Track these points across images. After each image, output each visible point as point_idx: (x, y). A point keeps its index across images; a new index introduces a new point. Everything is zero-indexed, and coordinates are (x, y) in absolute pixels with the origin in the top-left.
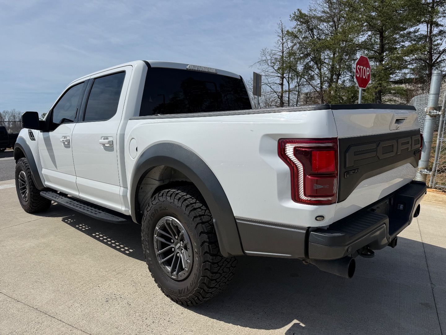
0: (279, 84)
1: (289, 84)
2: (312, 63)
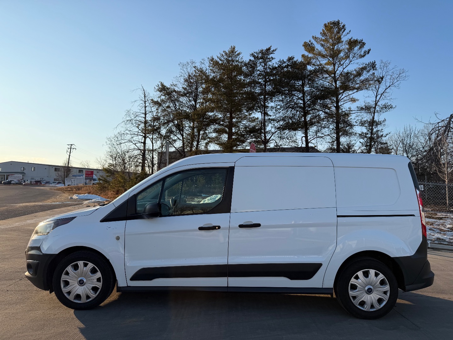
0: (142, 143)
1: (153, 143)
2: (174, 129)
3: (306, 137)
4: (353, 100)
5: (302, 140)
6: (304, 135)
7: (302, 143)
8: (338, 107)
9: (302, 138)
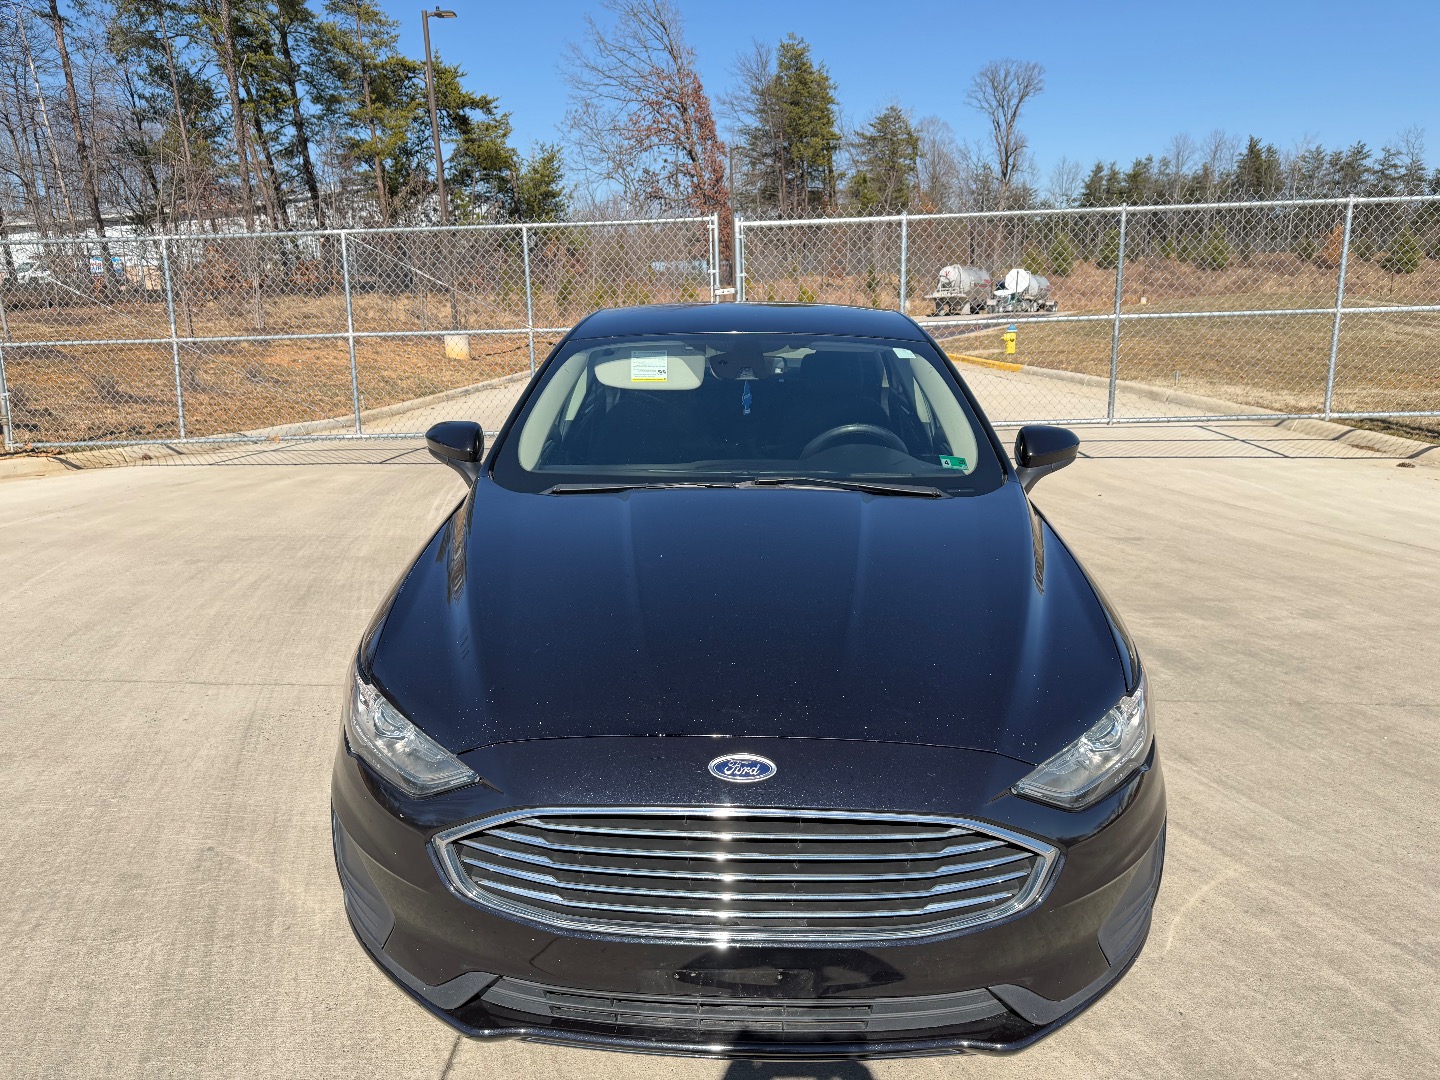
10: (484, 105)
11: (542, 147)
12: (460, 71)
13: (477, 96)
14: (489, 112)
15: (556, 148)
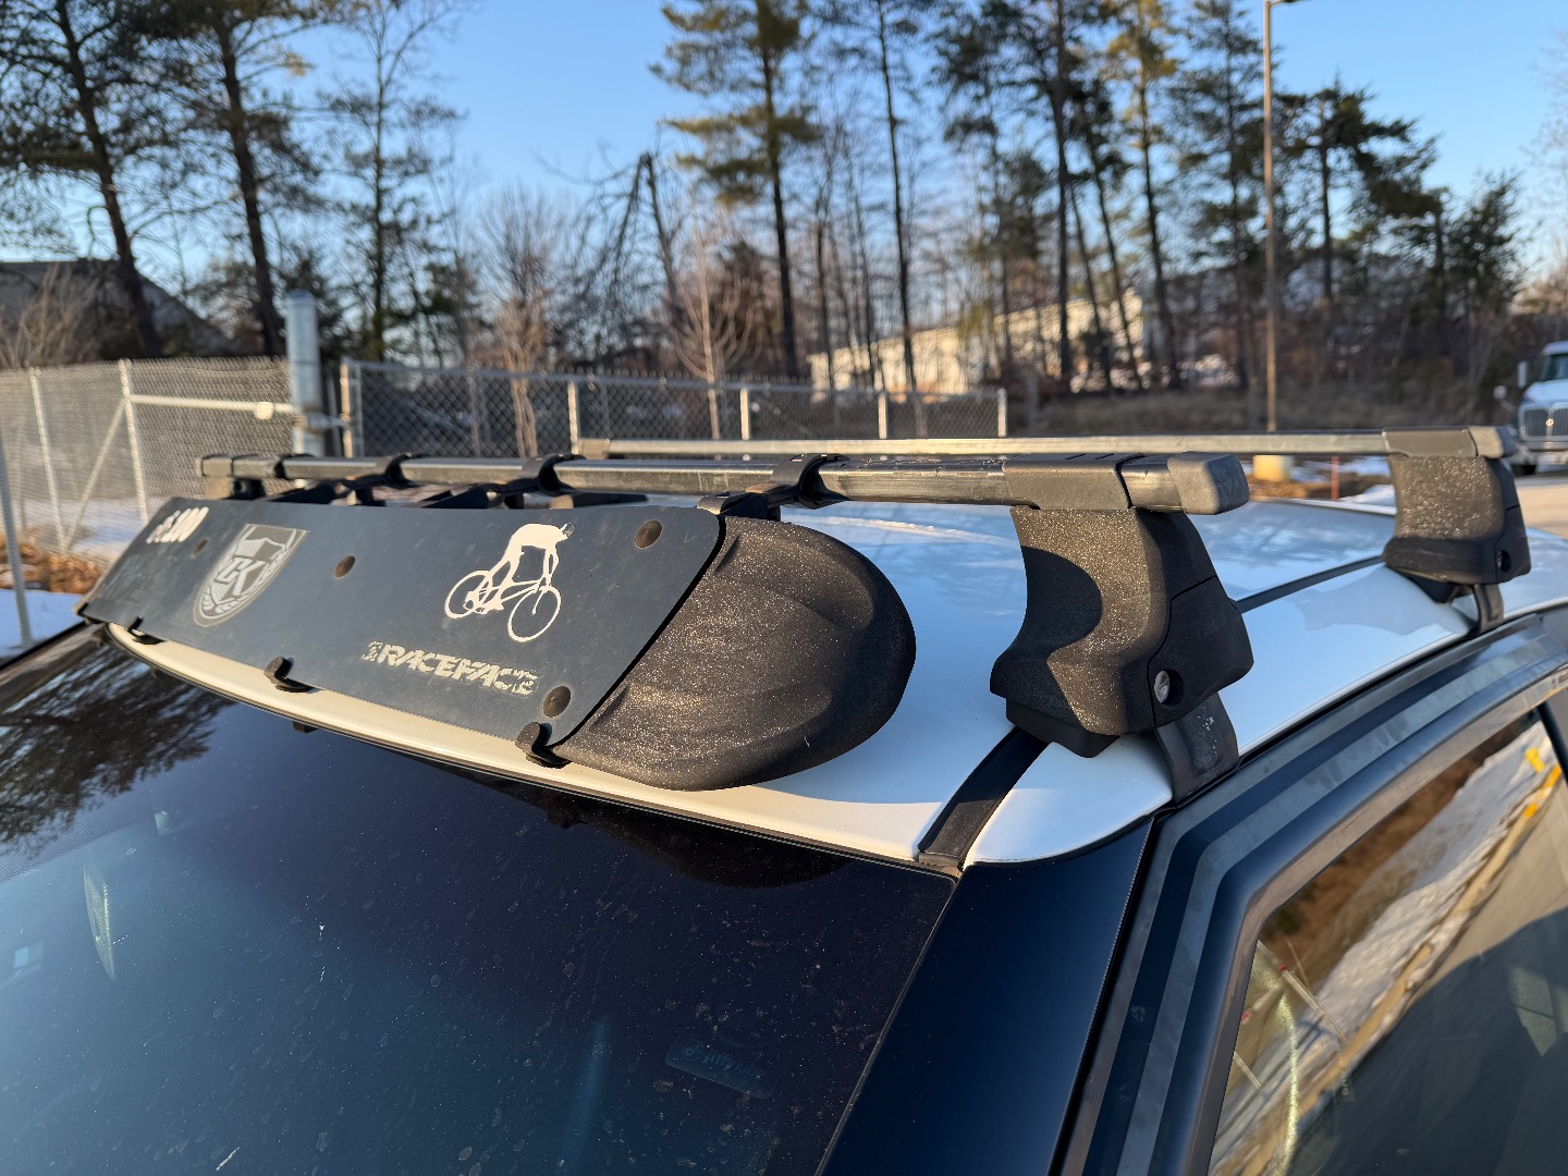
3: (113, 209)
4: (296, 65)
5: (89, 222)
6: (99, 199)
7: (90, 239)
8: (232, 84)
9: (89, 213)
10: (1398, 131)
11: (1487, 178)
12: (1368, 93)
13: (1388, 122)
14: (1404, 139)
15: (1508, 176)
